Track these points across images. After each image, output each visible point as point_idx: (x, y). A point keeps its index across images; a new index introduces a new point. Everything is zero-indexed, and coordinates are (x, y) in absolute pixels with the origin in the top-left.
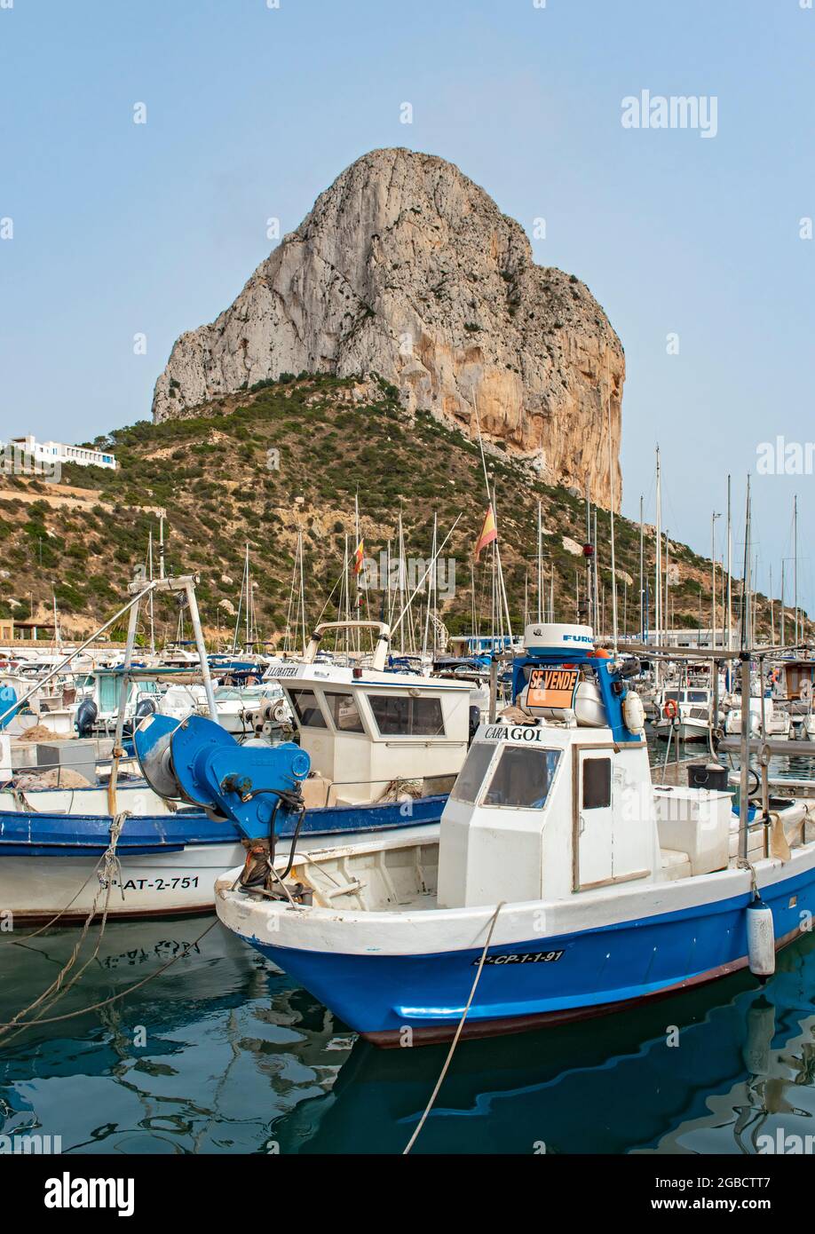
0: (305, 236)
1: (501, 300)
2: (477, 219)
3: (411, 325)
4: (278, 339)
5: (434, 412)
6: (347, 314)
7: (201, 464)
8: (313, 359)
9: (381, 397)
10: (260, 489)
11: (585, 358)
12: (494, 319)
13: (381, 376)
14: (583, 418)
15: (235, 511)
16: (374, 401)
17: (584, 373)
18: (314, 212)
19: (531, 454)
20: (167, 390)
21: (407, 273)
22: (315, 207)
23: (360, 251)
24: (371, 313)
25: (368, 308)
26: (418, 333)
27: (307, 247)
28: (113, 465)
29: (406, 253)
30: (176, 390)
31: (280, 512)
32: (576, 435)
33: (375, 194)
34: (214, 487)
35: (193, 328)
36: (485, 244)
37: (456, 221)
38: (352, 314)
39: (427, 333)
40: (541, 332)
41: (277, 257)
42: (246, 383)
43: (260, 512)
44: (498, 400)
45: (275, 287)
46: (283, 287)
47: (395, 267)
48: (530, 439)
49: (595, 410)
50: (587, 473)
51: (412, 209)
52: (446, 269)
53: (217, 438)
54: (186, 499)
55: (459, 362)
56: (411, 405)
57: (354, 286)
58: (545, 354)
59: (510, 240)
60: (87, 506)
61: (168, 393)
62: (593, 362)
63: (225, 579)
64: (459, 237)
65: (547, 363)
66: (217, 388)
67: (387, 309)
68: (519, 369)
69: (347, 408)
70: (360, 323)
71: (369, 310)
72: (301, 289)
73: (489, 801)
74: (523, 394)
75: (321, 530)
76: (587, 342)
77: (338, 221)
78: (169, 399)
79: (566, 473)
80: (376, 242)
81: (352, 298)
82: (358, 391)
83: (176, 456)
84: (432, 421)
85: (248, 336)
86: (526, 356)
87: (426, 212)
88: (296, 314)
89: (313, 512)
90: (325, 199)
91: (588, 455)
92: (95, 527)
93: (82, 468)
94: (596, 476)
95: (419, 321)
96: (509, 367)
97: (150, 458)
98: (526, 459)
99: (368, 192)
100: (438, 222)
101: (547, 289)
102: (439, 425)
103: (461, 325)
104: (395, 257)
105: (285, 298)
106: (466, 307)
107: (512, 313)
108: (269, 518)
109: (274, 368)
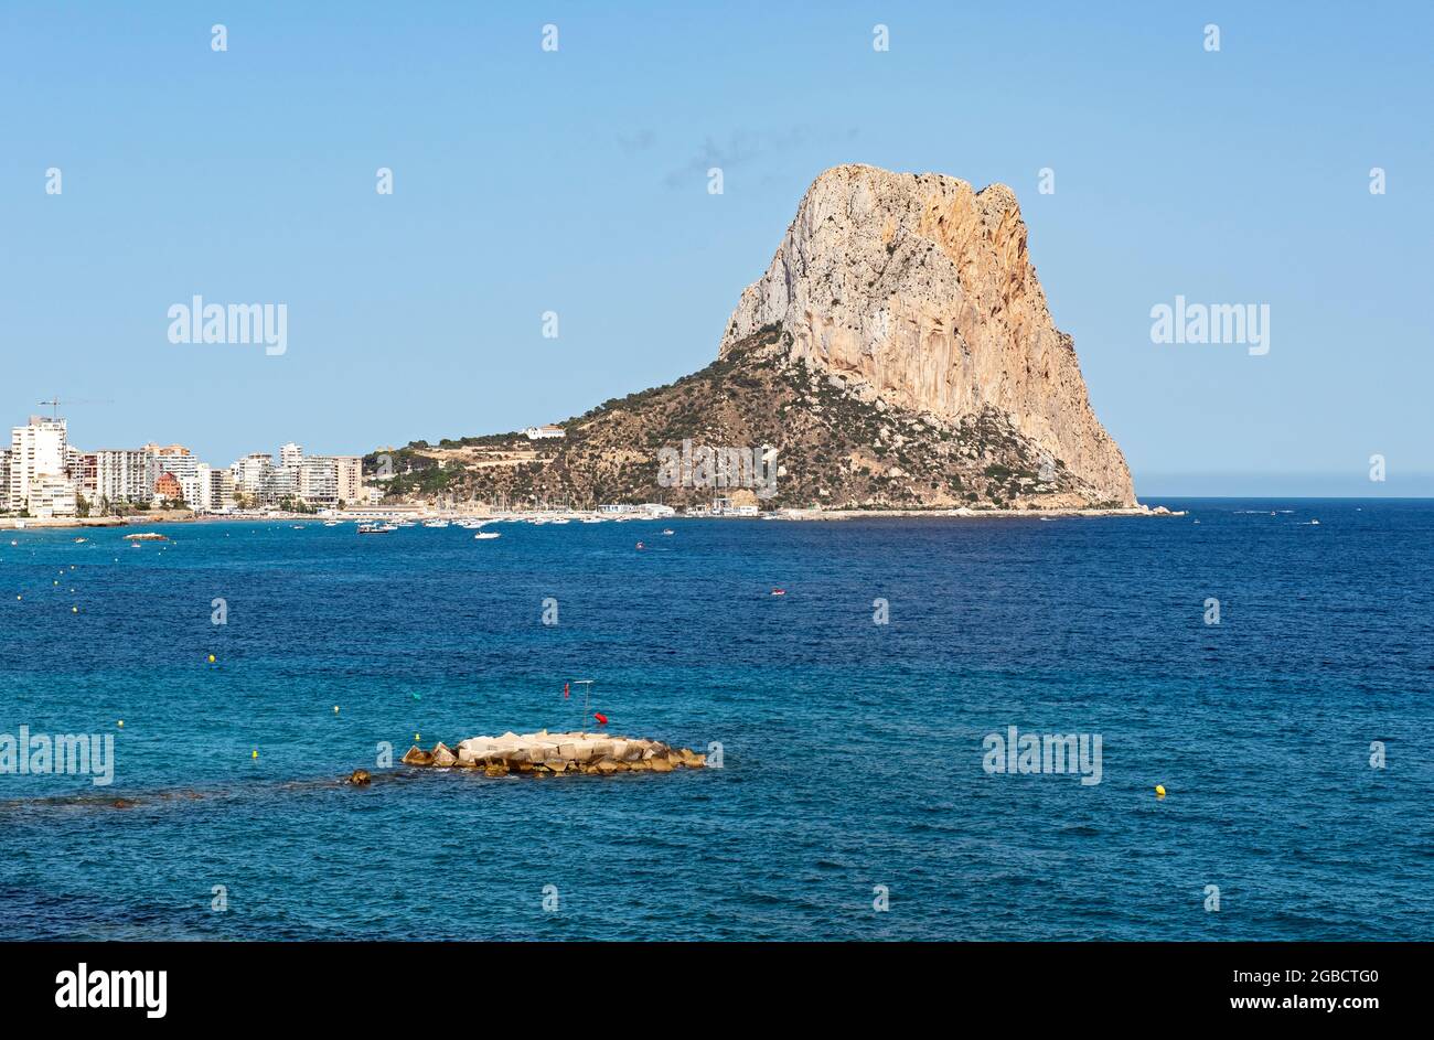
2: (876, 213)
5: (809, 359)
9: (782, 351)
11: (909, 311)
12: (853, 293)
13: (791, 334)
16: (775, 355)
17: (910, 321)
26: (805, 309)
27: (792, 237)
28: (563, 435)
37: (862, 218)
39: (808, 309)
44: (841, 349)
50: (912, 388)
51: (830, 217)
55: (825, 325)
56: (793, 356)
58: (877, 314)
59: (901, 221)
64: (858, 231)
65: (876, 320)
68: (860, 326)
74: (860, 342)
80: (809, 241)
84: (803, 365)
86: (864, 317)
87: (836, 218)
91: (909, 376)
93: (547, 439)
95: (808, 300)
96: (850, 327)
97: (580, 429)
100: (843, 224)
103: (830, 300)
104: (815, 252)
107: (871, 284)
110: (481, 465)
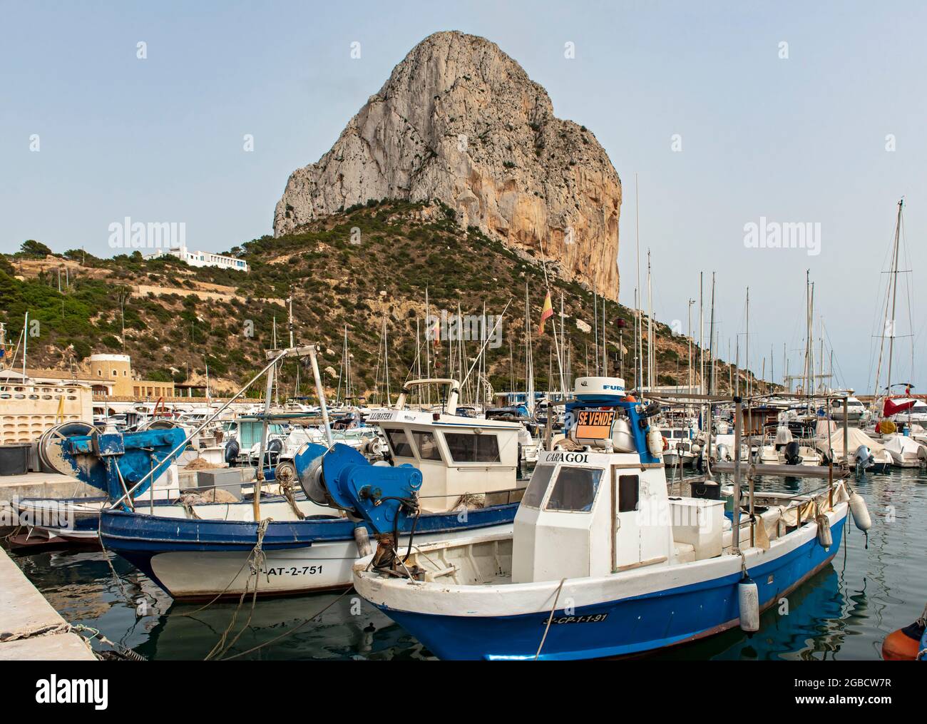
0: (385, 97)
1: (530, 144)
2: (512, 84)
3: (464, 163)
4: (366, 174)
5: (481, 228)
6: (417, 156)
7: (310, 267)
8: (391, 189)
9: (442, 217)
10: (354, 285)
11: (592, 187)
12: (525, 159)
13: (442, 201)
14: (591, 232)
15: (335, 302)
16: (437, 219)
17: (591, 198)
18: (391, 79)
19: (553, 259)
20: (284, 213)
21: (460, 124)
22: (392, 75)
23: (426, 108)
24: (434, 155)
25: (432, 151)
26: (470, 169)
27: (386, 105)
28: (245, 268)
29: (460, 110)
30: (291, 212)
31: (369, 302)
32: (586, 245)
33: (436, 66)
34: (319, 284)
35: (302, 166)
36: (518, 103)
37: (497, 86)
38: (421, 155)
39: (476, 169)
40: (559, 168)
41: (364, 113)
42: (342, 207)
43: (354, 302)
44: (528, 219)
45: (363, 135)
46: (369, 136)
47: (452, 120)
48: (552, 248)
49: (599, 226)
50: (594, 272)
51: (464, 77)
52: (489, 121)
53: (321, 247)
54: (301, 293)
55: (500, 190)
56: (464, 223)
57: (422, 135)
58: (563, 184)
59: (537, 99)
60: (227, 299)
61: (284, 215)
62: (599, 190)
63: (329, 351)
64: (500, 98)
65: (565, 191)
66: (321, 211)
67: (446, 151)
68: (544, 195)
69: (417, 225)
70: (426, 162)
71: (432, 153)
72: (382, 137)
73: (550, 506)
74: (547, 214)
75: (399, 315)
76: (593, 175)
77: (409, 86)
78: (286, 219)
79: (578, 272)
80: (438, 101)
81: (420, 143)
82: (426, 212)
83: (291, 261)
84: (480, 234)
85: (344, 172)
86: (549, 186)
87: (474, 79)
88: (379, 155)
89: (393, 302)
90: (399, 69)
91: (594, 259)
92: (233, 314)
93: (222, 270)
94: (600, 275)
95: (470, 160)
96: (536, 194)
97: (272, 263)
98: (549, 262)
99: (432, 64)
100: (483, 87)
101: (564, 136)
102: (485, 237)
103: (500, 163)
104: (452, 113)
105: (370, 144)
106: (504, 150)
107: (538, 154)
108: (361, 307)
109: (363, 195)
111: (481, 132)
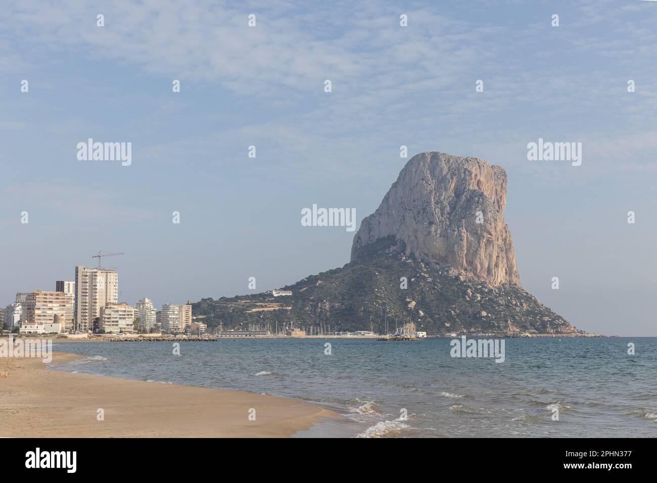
0: (396, 186)
5: (415, 254)
9: (399, 250)
13: (403, 240)
17: (474, 233)
27: (396, 190)
28: (291, 295)
30: (359, 240)
35: (367, 215)
36: (449, 186)
44: (436, 248)
48: (450, 260)
49: (477, 247)
50: (476, 269)
53: (318, 283)
56: (408, 252)
74: (447, 245)
86: (449, 231)
92: (271, 314)
93: (283, 296)
97: (301, 291)
98: (447, 267)
101: (468, 200)
109: (387, 232)
110: (254, 310)
111: (424, 206)
